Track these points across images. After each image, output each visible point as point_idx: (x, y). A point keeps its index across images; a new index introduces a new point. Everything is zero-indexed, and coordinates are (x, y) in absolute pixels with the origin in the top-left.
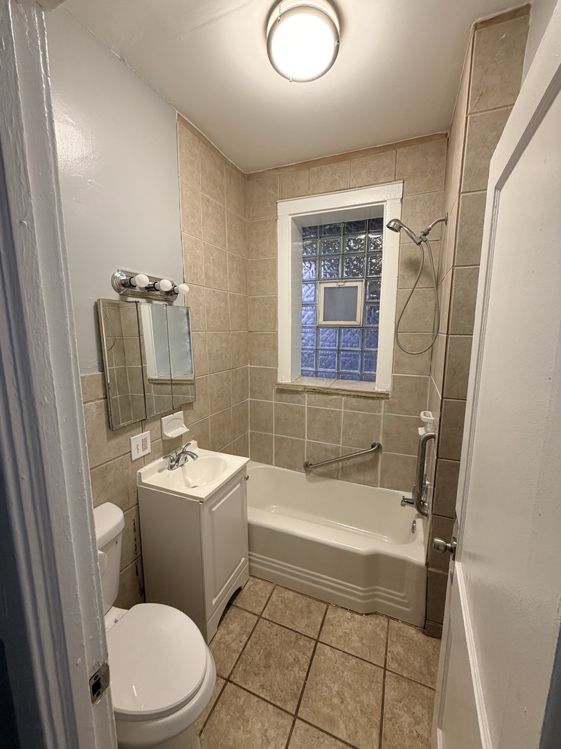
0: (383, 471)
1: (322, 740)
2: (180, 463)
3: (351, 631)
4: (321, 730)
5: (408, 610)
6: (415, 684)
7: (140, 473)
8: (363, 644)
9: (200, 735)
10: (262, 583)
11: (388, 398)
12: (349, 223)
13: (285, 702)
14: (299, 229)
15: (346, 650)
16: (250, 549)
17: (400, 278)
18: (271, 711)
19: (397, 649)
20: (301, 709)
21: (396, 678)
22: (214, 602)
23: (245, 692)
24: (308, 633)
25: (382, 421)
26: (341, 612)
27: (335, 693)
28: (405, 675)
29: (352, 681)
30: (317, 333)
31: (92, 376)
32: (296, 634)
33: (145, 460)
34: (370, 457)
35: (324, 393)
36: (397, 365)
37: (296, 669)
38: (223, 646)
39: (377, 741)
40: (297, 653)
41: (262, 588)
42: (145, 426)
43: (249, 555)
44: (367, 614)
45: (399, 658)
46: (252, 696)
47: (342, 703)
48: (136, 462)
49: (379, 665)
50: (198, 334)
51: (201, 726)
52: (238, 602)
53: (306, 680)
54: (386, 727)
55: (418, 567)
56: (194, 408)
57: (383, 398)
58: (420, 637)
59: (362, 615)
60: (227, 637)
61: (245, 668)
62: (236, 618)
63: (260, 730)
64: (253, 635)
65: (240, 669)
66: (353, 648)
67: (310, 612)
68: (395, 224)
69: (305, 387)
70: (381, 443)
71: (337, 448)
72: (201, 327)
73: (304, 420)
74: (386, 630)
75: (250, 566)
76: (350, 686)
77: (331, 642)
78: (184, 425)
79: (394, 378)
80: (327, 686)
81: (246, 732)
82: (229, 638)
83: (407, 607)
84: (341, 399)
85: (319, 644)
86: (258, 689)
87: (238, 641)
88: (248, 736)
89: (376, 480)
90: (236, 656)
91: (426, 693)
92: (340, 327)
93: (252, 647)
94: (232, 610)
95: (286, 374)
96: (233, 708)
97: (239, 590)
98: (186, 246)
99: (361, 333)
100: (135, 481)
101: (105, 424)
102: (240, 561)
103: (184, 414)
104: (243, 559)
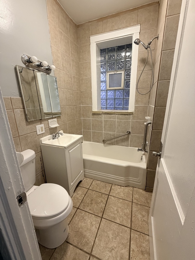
0: (131, 141)
1: (111, 224)
2: (57, 137)
3: (120, 191)
4: (111, 221)
5: (140, 184)
6: (142, 206)
7: (41, 140)
8: (125, 195)
9: (69, 225)
10: (89, 179)
11: (133, 114)
12: (119, 47)
13: (98, 213)
14: (99, 50)
15: (119, 197)
16: (84, 168)
17: (138, 67)
18: (93, 216)
19: (136, 196)
20: (104, 215)
21: (136, 204)
22: (72, 184)
23: (84, 211)
24: (106, 193)
25: (131, 123)
26: (117, 186)
27: (115, 210)
28: (139, 203)
29: (121, 206)
30: (107, 93)
31: (17, 98)
32: (101, 194)
33: (43, 135)
34: (126, 136)
35: (109, 114)
36: (137, 101)
37: (102, 204)
38: (76, 198)
39: (130, 223)
40: (102, 199)
41: (89, 181)
42: (41, 122)
43: (84, 170)
44: (125, 186)
45: (137, 199)
46: (87, 213)
47: (118, 213)
48: (39, 135)
49: (130, 201)
50: (61, 89)
51: (69, 222)
52: (81, 185)
53: (105, 207)
54: (133, 219)
55: (144, 169)
56: (61, 118)
57: (131, 115)
58: (144, 192)
59: (124, 187)
60: (77, 195)
61: (84, 204)
62: (80, 190)
63: (90, 222)
64: (86, 194)
65: (82, 205)
66: (121, 197)
67: (106, 187)
68: (137, 40)
69: (103, 112)
70: (130, 131)
71: (114, 134)
72: (62, 86)
73: (103, 125)
74: (132, 191)
75: (84, 174)
76: (120, 208)
77: (114, 195)
78: (57, 124)
79: (135, 107)
80: (113, 208)
81: (85, 223)
82: (78, 196)
83: (140, 183)
84: (116, 116)
85: (109, 196)
86: (89, 210)
87: (81, 197)
88: (86, 224)
89: (128, 144)
90: (81, 201)
91: (146, 208)
92: (115, 90)
93: (86, 198)
94: (79, 188)
95: (95, 108)
96: (80, 216)
97: (81, 181)
98: (53, 51)
99: (123, 92)
100: (39, 142)
101: (24, 119)
102: (81, 172)
103: (57, 120)
104: (82, 171)
